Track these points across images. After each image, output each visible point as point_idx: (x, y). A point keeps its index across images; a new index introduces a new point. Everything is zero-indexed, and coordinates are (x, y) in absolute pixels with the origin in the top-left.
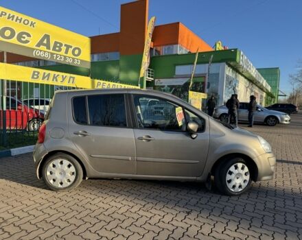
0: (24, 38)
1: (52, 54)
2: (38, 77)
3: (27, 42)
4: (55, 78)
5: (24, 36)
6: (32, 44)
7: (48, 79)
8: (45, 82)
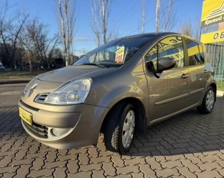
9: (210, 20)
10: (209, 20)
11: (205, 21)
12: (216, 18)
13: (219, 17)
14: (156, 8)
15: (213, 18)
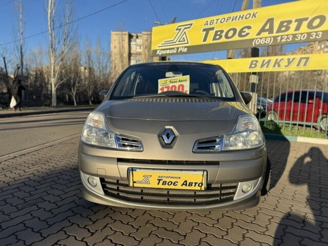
0: (245, 32)
1: (275, 38)
2: (256, 65)
3: (248, 34)
4: (277, 63)
5: (244, 30)
6: (252, 34)
7: (267, 67)
8: (264, 69)
9: (163, 50)
10: (161, 50)
11: (156, 51)
12: (170, 49)
13: (173, 49)
14: (47, 13)
15: (167, 49)
